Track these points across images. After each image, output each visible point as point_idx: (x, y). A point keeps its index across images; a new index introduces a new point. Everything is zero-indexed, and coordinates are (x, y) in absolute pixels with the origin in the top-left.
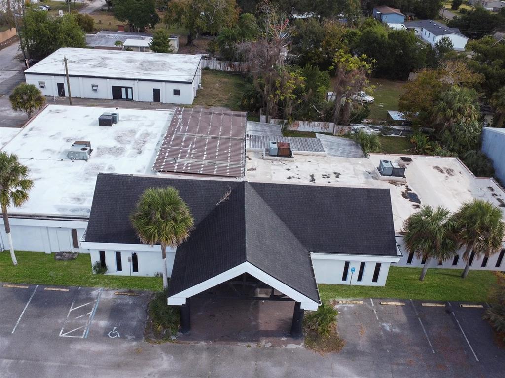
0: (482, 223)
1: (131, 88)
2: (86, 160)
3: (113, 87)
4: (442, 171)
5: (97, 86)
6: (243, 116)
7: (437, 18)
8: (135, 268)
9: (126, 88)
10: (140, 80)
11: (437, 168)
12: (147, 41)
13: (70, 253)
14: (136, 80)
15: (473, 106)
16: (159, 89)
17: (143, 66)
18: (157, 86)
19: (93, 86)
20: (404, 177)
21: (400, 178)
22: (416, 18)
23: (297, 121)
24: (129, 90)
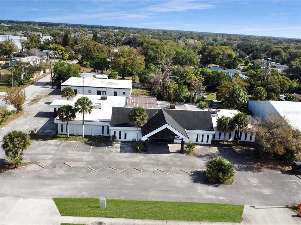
0: (241, 119)
1: (105, 91)
2: (100, 108)
3: (98, 91)
4: (231, 114)
5: (91, 91)
6: (155, 98)
7: (237, 69)
8: (125, 138)
9: (103, 91)
10: (109, 88)
11: (230, 113)
12: (106, 76)
13: (100, 135)
14: (108, 88)
15: (244, 93)
16: (117, 92)
17: (108, 83)
18: (116, 90)
19: (89, 91)
20: (217, 114)
21: (216, 115)
22: (227, 69)
23: (175, 103)
24: (104, 92)
